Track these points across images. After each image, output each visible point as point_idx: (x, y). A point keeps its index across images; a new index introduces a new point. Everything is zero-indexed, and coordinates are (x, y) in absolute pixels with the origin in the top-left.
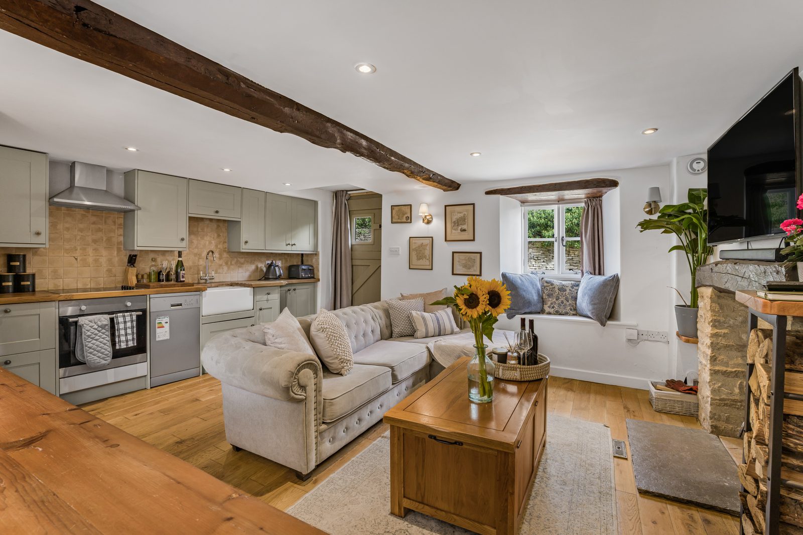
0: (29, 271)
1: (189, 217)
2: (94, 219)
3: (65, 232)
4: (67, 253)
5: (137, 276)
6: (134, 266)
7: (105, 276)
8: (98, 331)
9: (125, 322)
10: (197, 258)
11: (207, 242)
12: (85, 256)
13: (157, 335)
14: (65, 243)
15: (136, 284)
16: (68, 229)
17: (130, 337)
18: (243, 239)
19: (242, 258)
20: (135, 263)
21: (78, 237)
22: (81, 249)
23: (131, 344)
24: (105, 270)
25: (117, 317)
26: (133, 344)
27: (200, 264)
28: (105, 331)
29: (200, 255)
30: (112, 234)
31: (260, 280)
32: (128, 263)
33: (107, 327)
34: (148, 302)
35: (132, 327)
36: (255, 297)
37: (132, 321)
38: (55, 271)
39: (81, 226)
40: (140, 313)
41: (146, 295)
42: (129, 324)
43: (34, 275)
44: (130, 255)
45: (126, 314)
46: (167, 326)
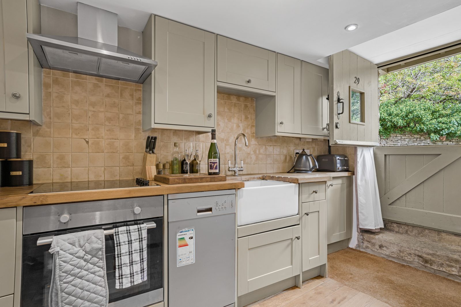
0: (26, 156)
1: (218, 87)
2: (108, 90)
3: (74, 106)
4: (76, 134)
5: (157, 166)
6: (153, 152)
7: (121, 165)
8: (85, 260)
9: (130, 242)
10: (224, 145)
11: (235, 125)
12: (98, 138)
13: (178, 258)
14: (74, 121)
15: (155, 176)
16: (77, 102)
17: (137, 268)
18: (278, 120)
19: (271, 146)
20: (154, 148)
21: (90, 114)
22: (93, 129)
23: (138, 280)
24: (121, 157)
25: (117, 234)
26: (142, 278)
27: (227, 152)
28: (97, 260)
29: (227, 140)
30: (129, 111)
31: (288, 172)
32: (147, 148)
33: (100, 253)
34: (166, 207)
35: (141, 250)
36: (301, 197)
37: (141, 240)
38: (62, 158)
39: (93, 99)
40: (153, 225)
41: (163, 195)
42: (136, 245)
43: (31, 162)
44: (149, 137)
45: (132, 228)
46: (192, 243)
